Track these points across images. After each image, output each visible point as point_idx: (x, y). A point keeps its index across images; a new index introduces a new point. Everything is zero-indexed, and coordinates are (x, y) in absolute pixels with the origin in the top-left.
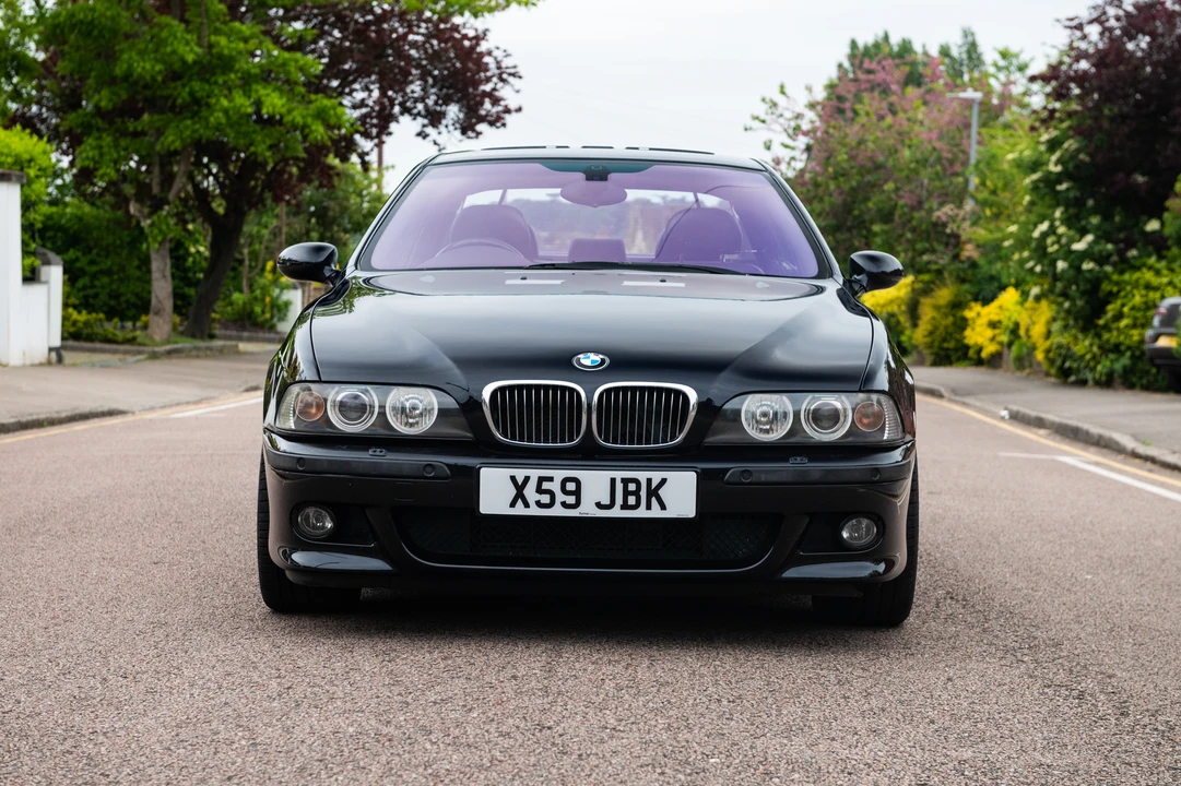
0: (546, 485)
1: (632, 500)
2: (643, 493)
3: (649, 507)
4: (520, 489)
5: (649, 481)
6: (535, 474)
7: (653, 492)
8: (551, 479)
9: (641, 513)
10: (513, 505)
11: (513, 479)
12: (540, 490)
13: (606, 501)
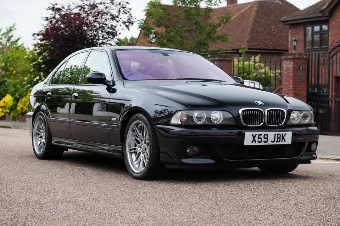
0: (260, 136)
1: (279, 140)
2: (281, 138)
3: (282, 142)
4: (254, 137)
5: (282, 134)
6: (258, 133)
7: (283, 138)
8: (261, 135)
9: (280, 143)
10: (252, 142)
11: (253, 135)
12: (259, 138)
13: (273, 140)
